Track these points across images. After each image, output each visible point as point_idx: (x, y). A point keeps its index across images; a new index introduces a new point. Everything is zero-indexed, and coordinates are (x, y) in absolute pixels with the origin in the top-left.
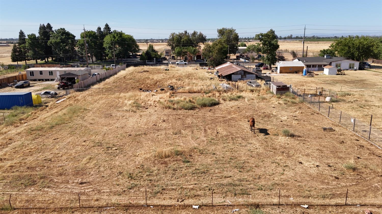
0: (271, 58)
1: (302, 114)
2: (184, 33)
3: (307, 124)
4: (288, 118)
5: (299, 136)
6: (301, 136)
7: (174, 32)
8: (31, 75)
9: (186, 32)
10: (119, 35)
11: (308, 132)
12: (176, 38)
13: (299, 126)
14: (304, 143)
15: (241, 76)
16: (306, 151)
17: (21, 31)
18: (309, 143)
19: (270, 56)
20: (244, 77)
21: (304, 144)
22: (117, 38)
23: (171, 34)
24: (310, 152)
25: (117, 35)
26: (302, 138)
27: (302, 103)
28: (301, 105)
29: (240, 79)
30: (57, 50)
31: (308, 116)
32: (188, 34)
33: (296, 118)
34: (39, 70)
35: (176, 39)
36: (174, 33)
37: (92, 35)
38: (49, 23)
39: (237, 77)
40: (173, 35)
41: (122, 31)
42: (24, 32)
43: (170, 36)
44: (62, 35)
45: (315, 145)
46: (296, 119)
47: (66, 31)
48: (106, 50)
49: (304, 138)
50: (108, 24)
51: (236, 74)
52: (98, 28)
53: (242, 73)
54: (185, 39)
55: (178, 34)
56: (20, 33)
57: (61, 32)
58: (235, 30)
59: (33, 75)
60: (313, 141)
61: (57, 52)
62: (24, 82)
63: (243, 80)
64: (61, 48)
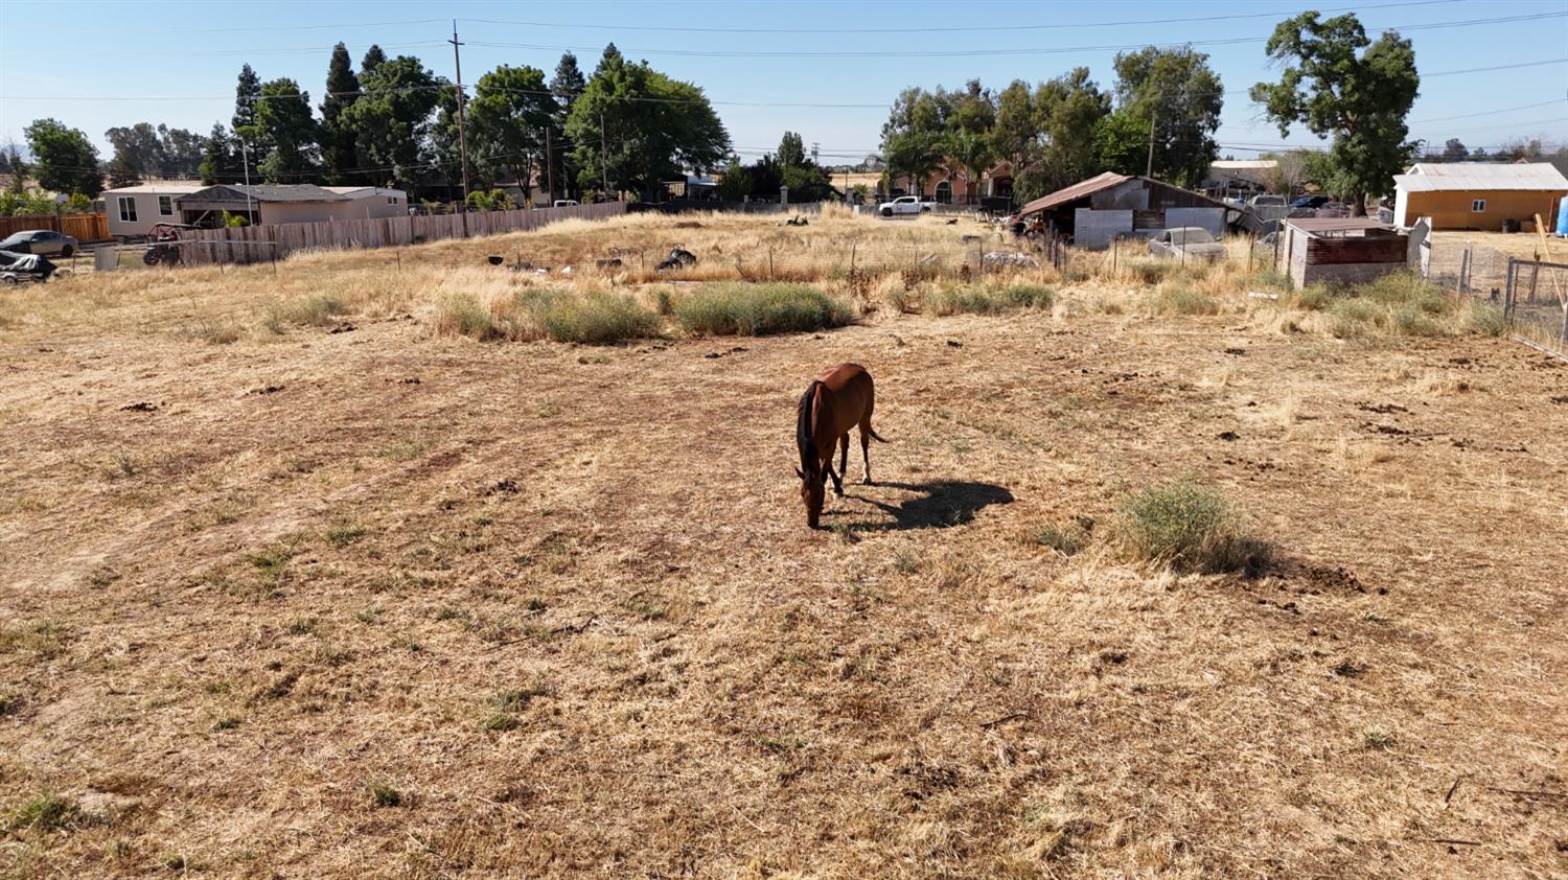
0: (1361, 157)
1: (1463, 398)
2: (966, 91)
3: (1486, 469)
4: (1301, 418)
5: (1329, 578)
6: (1361, 577)
7: (914, 87)
8: (124, 217)
9: (976, 88)
10: (629, 79)
11: (1470, 544)
12: (921, 113)
13: (1389, 477)
14: (1344, 670)
15: (1129, 214)
16: (1331, 812)
17: (246, 69)
18: (1427, 678)
19: (1360, 143)
20: (1152, 220)
21: (1343, 685)
22: (619, 89)
23: (904, 94)
24: (1390, 825)
25: (622, 79)
26: (1365, 599)
27: (1496, 334)
28: (1482, 347)
29: (1122, 236)
30: (373, 150)
31: (1518, 416)
32: (986, 94)
33: (1386, 420)
34: (156, 191)
35: (921, 118)
36: (916, 91)
37: (526, 83)
38: (376, 47)
39: (1107, 225)
40: (911, 97)
41: (645, 63)
42: (257, 76)
43: (897, 104)
44: (401, 84)
45: (1519, 708)
46: (1384, 423)
47: (421, 67)
48: (572, 149)
49: (1380, 606)
50: (618, 48)
51: (1104, 206)
52: (565, 57)
53: (1139, 201)
54: (965, 116)
55: (934, 93)
56: (241, 79)
57: (399, 74)
58: (1204, 58)
59: (133, 218)
60: (1499, 656)
61: (372, 155)
62: (35, 236)
63: (1143, 238)
64: (389, 137)
